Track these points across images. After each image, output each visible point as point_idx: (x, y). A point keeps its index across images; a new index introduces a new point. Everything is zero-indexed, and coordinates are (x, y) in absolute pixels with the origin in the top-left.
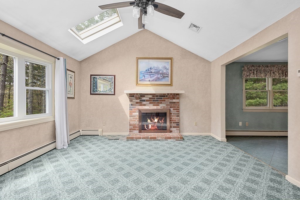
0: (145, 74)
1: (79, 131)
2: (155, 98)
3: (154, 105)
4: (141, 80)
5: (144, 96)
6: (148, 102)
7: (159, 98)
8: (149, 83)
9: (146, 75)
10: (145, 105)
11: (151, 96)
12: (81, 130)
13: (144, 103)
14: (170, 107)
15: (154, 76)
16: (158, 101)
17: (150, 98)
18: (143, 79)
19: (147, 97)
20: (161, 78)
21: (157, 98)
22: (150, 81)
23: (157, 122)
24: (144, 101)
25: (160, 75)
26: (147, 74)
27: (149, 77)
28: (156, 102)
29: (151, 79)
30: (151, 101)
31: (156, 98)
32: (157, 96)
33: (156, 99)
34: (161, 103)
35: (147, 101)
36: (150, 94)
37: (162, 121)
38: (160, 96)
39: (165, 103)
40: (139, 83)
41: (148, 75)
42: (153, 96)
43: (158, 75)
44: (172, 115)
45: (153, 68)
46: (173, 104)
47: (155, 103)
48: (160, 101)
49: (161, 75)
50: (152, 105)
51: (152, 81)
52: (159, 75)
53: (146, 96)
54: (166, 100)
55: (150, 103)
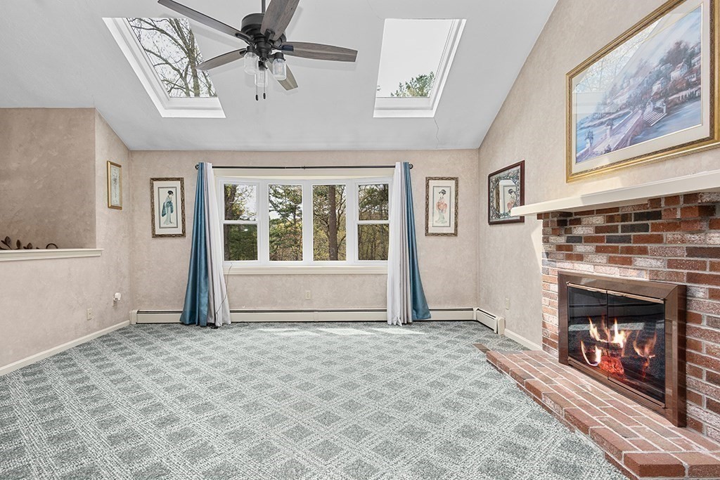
0: (594, 126)
1: (472, 309)
2: (615, 229)
3: (612, 261)
4: (582, 155)
5: (578, 222)
6: (590, 248)
7: (633, 228)
8: (605, 160)
9: (596, 131)
10: (580, 258)
11: (599, 220)
12: (475, 309)
13: (580, 248)
14: (693, 278)
15: (624, 124)
16: (627, 240)
17: (598, 229)
18: (587, 151)
19: (588, 225)
20: (660, 116)
21: (625, 229)
22: (608, 151)
23: (622, 346)
24: (578, 239)
25: (654, 101)
26: (602, 123)
27: (608, 131)
28: (621, 245)
29: (613, 141)
30: (601, 240)
31: (620, 224)
32: (625, 218)
33: (620, 234)
34: (643, 251)
35: (588, 240)
36: (599, 212)
37: (647, 350)
38: (639, 216)
39: (662, 254)
40: (576, 168)
41: (603, 127)
42: (611, 219)
43: (644, 108)
44: (704, 326)
45: (622, 88)
46: (708, 260)
47: (615, 250)
48: (638, 240)
49: (658, 104)
50: (602, 258)
51: (616, 149)
52: (649, 109)
53: (585, 219)
54: (668, 235)
55: (599, 250)
